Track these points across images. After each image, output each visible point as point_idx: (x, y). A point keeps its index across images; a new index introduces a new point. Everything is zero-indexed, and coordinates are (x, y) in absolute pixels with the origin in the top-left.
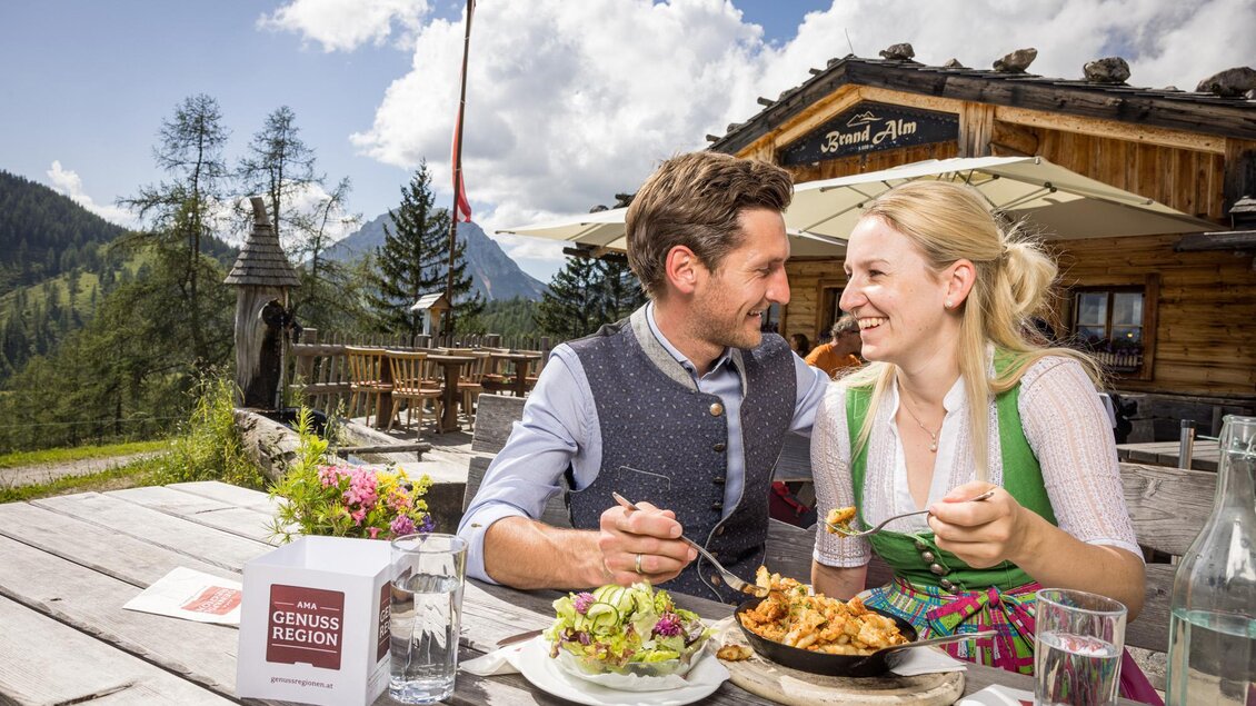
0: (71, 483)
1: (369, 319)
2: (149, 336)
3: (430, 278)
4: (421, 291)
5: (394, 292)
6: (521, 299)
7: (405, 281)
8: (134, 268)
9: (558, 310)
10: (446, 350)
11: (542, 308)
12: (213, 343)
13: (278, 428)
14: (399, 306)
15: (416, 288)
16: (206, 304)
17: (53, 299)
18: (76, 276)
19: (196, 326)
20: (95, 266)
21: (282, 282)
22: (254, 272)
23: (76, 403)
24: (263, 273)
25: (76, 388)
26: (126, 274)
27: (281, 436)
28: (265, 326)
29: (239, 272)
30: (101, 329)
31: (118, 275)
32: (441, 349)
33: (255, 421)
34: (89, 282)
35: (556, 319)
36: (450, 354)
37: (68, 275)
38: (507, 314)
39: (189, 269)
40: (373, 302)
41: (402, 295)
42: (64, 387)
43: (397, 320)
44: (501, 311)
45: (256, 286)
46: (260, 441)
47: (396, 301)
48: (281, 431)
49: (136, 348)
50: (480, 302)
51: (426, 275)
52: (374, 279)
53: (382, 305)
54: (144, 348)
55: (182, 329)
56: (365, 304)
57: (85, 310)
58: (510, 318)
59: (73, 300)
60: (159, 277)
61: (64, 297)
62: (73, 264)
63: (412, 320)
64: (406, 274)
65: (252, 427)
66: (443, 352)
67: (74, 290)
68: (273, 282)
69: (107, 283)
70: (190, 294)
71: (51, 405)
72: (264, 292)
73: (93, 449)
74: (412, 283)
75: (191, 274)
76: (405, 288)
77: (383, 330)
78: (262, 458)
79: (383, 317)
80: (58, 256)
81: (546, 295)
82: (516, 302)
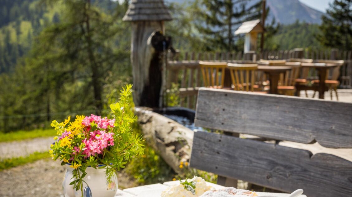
0: (39, 156)
1: (199, 42)
2: (63, 59)
3: (240, 10)
4: (234, 20)
5: (215, 22)
6: (301, 22)
7: (222, 14)
8: (50, 16)
9: (333, 29)
10: (267, 62)
11: (321, 28)
12: (100, 63)
13: (169, 123)
14: (218, 32)
15: (230, 19)
16: (95, 37)
17: (8, 39)
18: (18, 24)
19: (90, 51)
20: (29, 16)
21: (162, 17)
22: (143, 11)
23: (25, 102)
24: (148, 12)
25: (24, 93)
26: (46, 20)
27: (173, 129)
28: (153, 50)
29: (133, 12)
30: (35, 56)
31: (42, 22)
32: (262, 61)
33: (151, 117)
34: (26, 27)
35: (332, 37)
36: (271, 65)
37: (14, 23)
38: (291, 35)
39: (85, 15)
40: (201, 30)
41: (220, 24)
42: (19, 92)
43: (218, 42)
44: (286, 32)
45: (144, 21)
46: (156, 132)
47: (216, 29)
48: (172, 125)
49: (57, 67)
50: (275, 26)
51: (237, 9)
52: (201, 14)
53: (208, 32)
54: (62, 67)
55: (83, 54)
56: (195, 31)
57: (26, 45)
58: (292, 37)
59: (18, 39)
60: (65, 21)
61: (13, 36)
62: (17, 16)
63: (227, 41)
64: (223, 9)
65: (149, 121)
66: (265, 64)
67: (19, 33)
68: (155, 18)
69: (36, 26)
70: (86, 30)
71: (12, 104)
72: (149, 25)
73: (40, 132)
74: (226, 15)
75: (86, 18)
76: (222, 19)
77: (208, 49)
78: (158, 144)
79: (208, 40)
80: (8, 11)
81: (324, 18)
82: (297, 25)
